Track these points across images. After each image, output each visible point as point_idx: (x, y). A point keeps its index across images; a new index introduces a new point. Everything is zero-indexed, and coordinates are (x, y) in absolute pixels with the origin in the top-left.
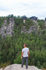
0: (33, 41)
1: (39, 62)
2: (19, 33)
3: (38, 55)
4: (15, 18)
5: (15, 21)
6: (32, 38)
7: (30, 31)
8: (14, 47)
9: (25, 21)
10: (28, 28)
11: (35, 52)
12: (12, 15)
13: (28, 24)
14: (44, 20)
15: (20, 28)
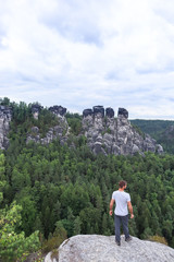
0: (56, 161)
1: (70, 210)
2: (22, 143)
3: (69, 195)
4: (13, 106)
5: (13, 114)
6: (53, 154)
7: (49, 139)
8: (10, 177)
9: (36, 114)
10: (44, 132)
11: (62, 187)
12: (7, 100)
13: (45, 123)
14: (81, 114)
15: (26, 131)
